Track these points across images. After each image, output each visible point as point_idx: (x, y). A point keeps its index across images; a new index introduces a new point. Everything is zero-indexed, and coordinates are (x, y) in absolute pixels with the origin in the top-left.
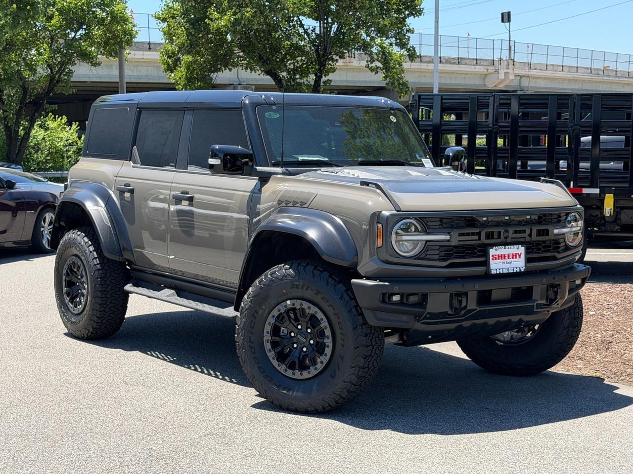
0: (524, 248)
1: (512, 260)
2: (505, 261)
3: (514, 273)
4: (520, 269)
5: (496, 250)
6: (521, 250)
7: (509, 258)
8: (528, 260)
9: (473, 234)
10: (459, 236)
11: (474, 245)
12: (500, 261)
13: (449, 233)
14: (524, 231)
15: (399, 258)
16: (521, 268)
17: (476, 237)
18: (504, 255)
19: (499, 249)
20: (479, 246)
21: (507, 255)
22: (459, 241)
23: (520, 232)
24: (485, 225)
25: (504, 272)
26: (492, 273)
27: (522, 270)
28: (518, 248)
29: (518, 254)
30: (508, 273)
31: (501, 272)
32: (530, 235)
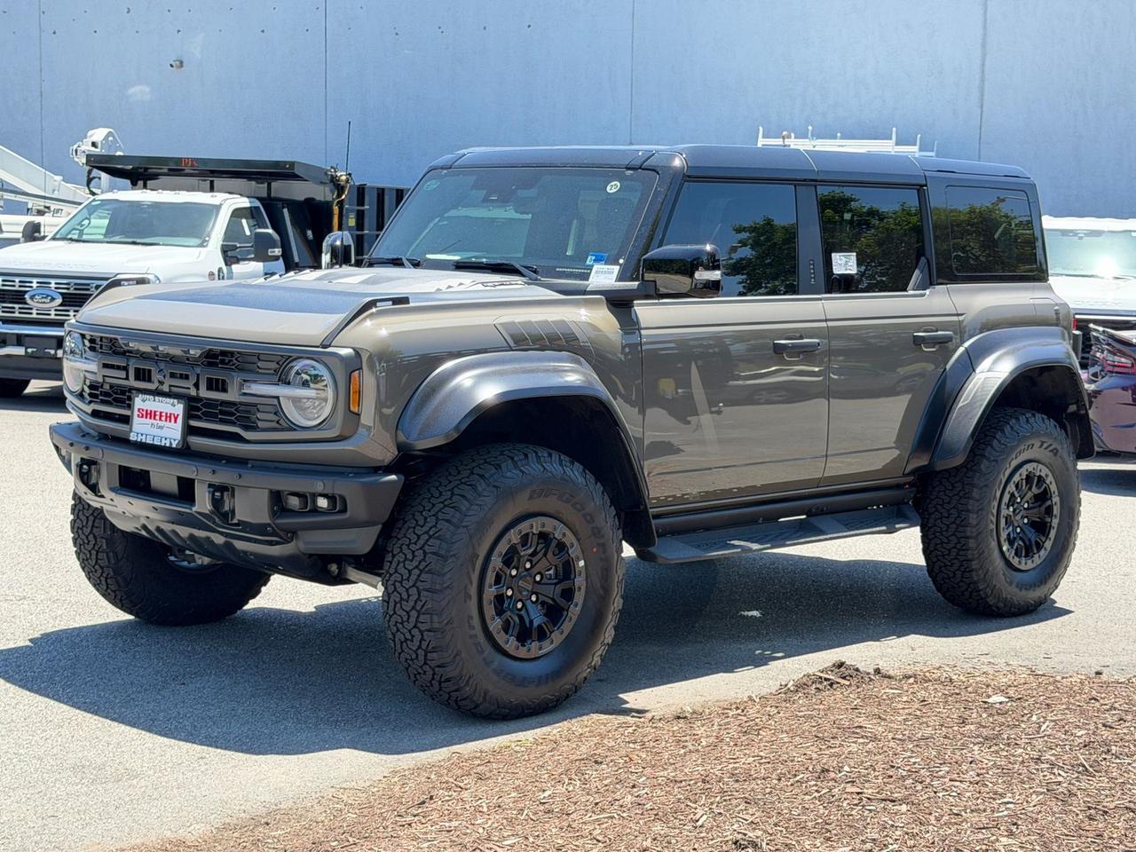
1: (164, 423)
5: (144, 401)
7: (160, 419)
16: (172, 441)
18: (155, 412)
21: (158, 413)
25: (148, 441)
27: (174, 446)
31: (144, 441)
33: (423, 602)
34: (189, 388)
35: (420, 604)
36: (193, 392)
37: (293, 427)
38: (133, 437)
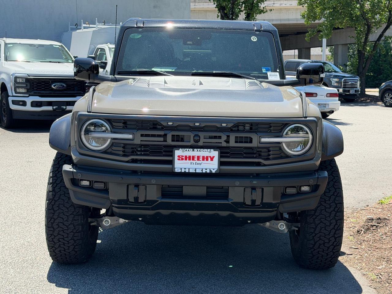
0: (217, 152)
2: (194, 162)
3: (202, 173)
4: (210, 170)
6: (215, 154)
8: (221, 163)
9: (159, 136)
10: (141, 136)
11: (161, 145)
12: (188, 161)
13: (133, 134)
14: (220, 137)
15: (88, 151)
17: (162, 139)
19: (186, 150)
20: (166, 146)
22: (141, 141)
23: (215, 137)
24: (171, 128)
25: (190, 171)
26: (176, 171)
28: (210, 152)
29: (210, 157)
30: (196, 173)
32: (227, 141)
33: (338, 225)
34: (221, 143)
35: (336, 226)
36: (224, 144)
37: (287, 156)
38: (177, 170)
